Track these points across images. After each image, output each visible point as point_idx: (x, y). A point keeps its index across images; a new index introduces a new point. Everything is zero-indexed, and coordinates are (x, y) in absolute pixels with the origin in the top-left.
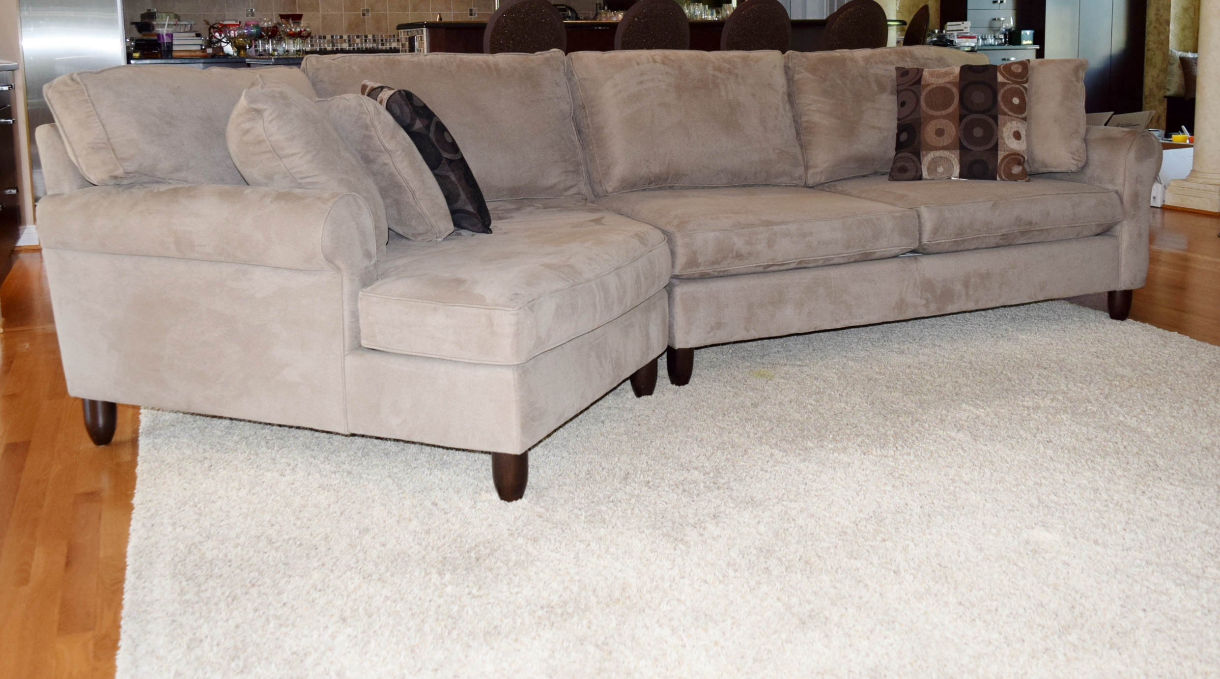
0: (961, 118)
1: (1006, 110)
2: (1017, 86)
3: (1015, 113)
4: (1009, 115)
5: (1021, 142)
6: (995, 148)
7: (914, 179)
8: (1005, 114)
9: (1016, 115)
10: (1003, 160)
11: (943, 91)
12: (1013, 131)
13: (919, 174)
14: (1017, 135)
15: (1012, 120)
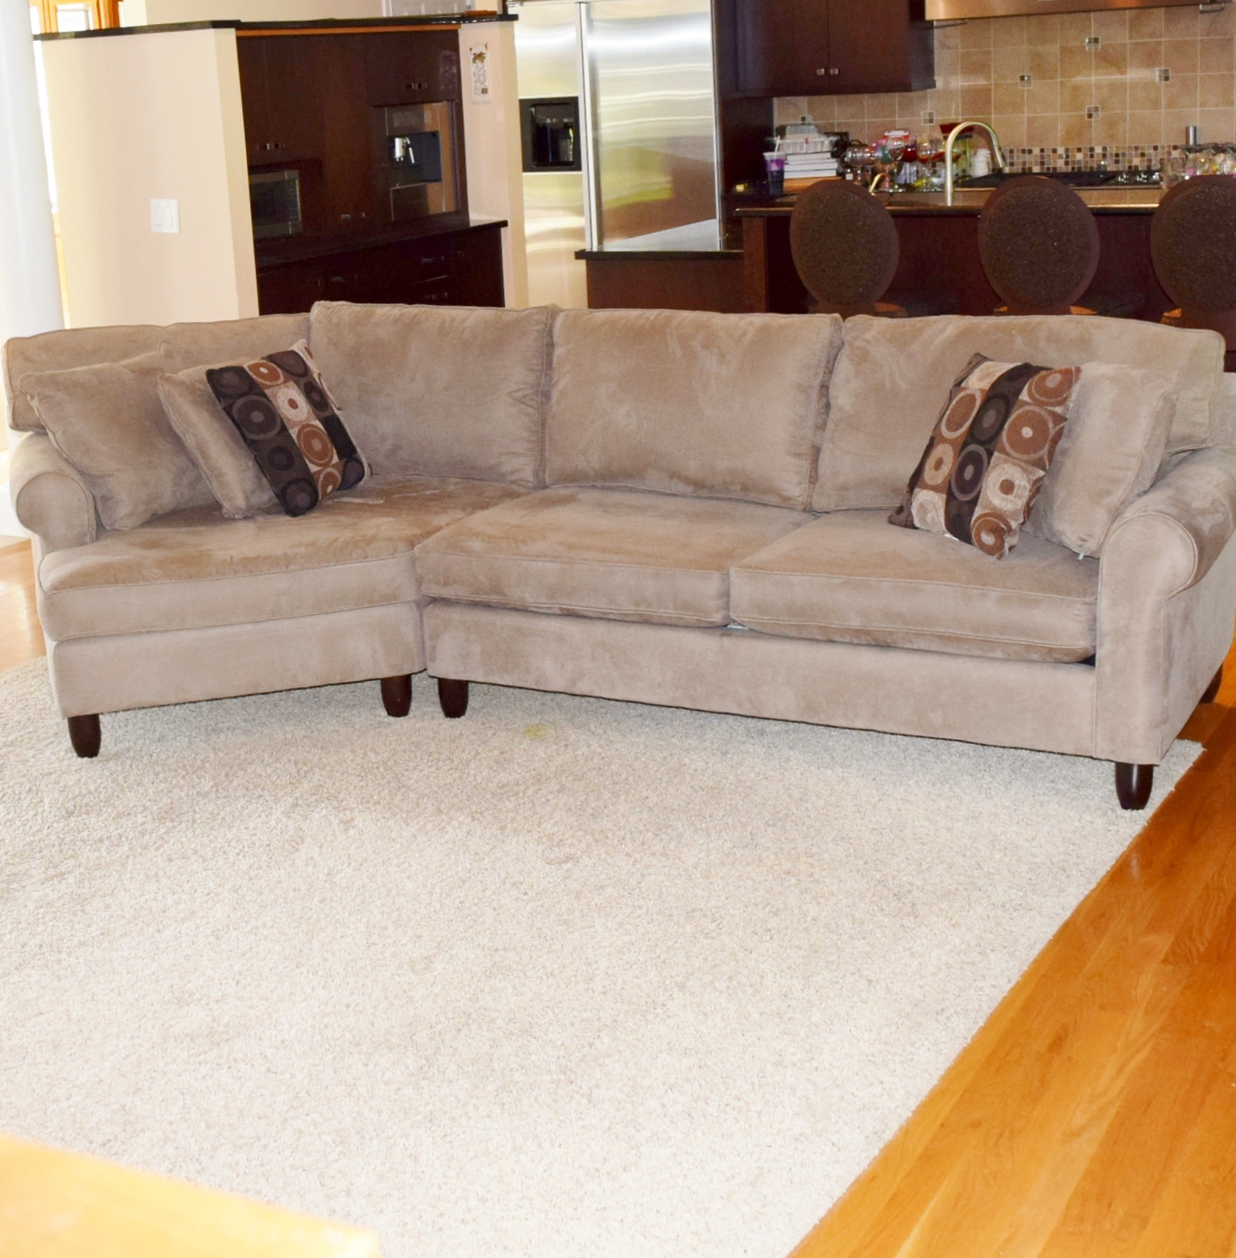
0: (965, 444)
1: (1007, 446)
2: (1037, 409)
3: (1018, 451)
4: (1008, 454)
5: (1010, 497)
6: (974, 502)
7: (906, 526)
8: (1003, 451)
9: (1019, 456)
10: (978, 518)
11: (972, 398)
12: (1003, 478)
13: (909, 519)
14: (1007, 487)
15: (1006, 462)
